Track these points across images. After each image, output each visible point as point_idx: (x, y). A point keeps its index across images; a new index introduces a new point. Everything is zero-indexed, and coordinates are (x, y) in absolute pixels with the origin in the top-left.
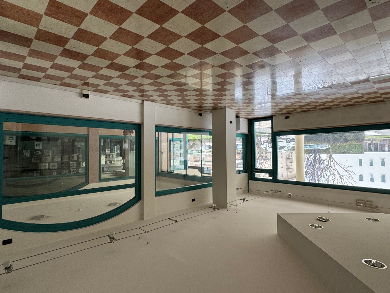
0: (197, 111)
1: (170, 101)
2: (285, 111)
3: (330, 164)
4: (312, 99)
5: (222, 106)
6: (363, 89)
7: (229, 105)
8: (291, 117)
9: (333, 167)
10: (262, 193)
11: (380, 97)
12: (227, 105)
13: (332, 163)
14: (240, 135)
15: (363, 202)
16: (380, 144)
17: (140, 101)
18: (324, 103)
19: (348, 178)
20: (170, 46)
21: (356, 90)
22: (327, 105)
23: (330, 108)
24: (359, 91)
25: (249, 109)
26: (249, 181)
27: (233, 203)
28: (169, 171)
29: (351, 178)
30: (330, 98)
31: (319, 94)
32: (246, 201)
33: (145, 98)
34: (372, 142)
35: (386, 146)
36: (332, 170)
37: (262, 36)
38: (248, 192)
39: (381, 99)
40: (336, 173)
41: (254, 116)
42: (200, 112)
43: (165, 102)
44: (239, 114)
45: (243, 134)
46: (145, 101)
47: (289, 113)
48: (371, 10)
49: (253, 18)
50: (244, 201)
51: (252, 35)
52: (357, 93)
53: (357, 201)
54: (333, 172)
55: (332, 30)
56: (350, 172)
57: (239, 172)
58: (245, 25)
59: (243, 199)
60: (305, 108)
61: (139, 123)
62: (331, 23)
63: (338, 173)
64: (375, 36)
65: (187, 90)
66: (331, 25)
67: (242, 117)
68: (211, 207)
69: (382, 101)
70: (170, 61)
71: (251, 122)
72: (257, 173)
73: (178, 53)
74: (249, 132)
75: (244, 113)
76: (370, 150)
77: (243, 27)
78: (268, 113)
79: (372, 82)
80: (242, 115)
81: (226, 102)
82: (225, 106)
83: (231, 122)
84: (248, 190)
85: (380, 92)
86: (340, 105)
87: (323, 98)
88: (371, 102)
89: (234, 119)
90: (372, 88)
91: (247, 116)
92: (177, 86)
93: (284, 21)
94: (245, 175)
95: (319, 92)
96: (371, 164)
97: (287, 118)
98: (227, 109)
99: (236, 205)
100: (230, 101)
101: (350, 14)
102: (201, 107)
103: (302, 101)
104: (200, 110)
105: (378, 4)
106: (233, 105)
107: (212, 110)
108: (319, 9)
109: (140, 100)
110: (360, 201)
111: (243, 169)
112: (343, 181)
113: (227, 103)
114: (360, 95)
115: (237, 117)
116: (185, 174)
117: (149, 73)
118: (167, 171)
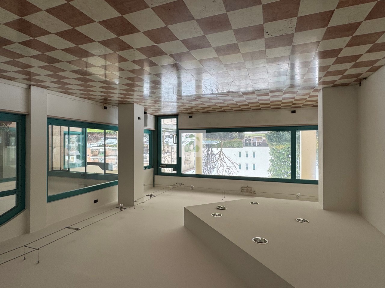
0: (101, 103)
1: (69, 90)
2: (189, 111)
3: (221, 157)
4: (213, 102)
5: (130, 101)
6: (250, 99)
7: (138, 101)
8: (194, 116)
9: (223, 160)
10: (168, 187)
11: (259, 106)
12: (135, 100)
13: (222, 156)
14: (147, 131)
15: (246, 188)
16: (253, 140)
17: (25, 86)
18: (221, 107)
19: (233, 169)
20: (77, 29)
21: (245, 99)
22: (223, 109)
23: (224, 111)
24: (246, 100)
25: (157, 106)
26: (155, 176)
27: (140, 201)
28: (63, 169)
29: (235, 168)
30: (226, 103)
31: (219, 99)
32: (153, 197)
33: (32, 83)
34: (248, 139)
35: (256, 142)
36: (222, 162)
37: (181, 41)
38: (154, 187)
39: (260, 108)
40: (225, 164)
41: (161, 113)
42: (105, 105)
43: (62, 90)
44: (147, 110)
45: (150, 130)
46: (32, 87)
47: (192, 113)
48: (266, 39)
49: (176, 22)
50: (151, 197)
51: (172, 38)
52: (245, 101)
53: (242, 188)
54: (223, 164)
55: (238, 49)
56: (234, 164)
57: (146, 168)
58: (167, 26)
59: (150, 195)
60: (206, 110)
61: (24, 113)
62: (238, 43)
63: (226, 165)
64: (265, 60)
65: (92, 81)
66: (238, 45)
67: (150, 113)
68: (117, 208)
69: (260, 109)
70: (75, 46)
71: (158, 119)
72: (162, 168)
73: (87, 38)
74: (155, 128)
75: (151, 109)
76: (246, 145)
77: (165, 28)
78: (174, 111)
79: (256, 95)
80: (150, 111)
81: (135, 97)
82: (134, 102)
83: (139, 118)
84: (154, 185)
85: (260, 102)
86: (232, 109)
87: (221, 103)
88: (253, 110)
89: (142, 116)
90: (256, 99)
91: (155, 112)
92: (81, 74)
93: (202, 31)
94: (151, 170)
95: (219, 98)
96: (247, 156)
97: (190, 117)
98: (135, 104)
99: (144, 202)
100: (139, 97)
101: (252, 39)
102: (106, 99)
103: (205, 104)
104: (105, 104)
105: (272, 36)
106: (142, 101)
107: (119, 104)
108: (231, 29)
109: (25, 84)
110: (244, 188)
111: (149, 165)
112: (229, 170)
113: (136, 99)
114: (246, 103)
115: (145, 113)
116: (85, 172)
117: (43, 54)
118: (60, 170)
